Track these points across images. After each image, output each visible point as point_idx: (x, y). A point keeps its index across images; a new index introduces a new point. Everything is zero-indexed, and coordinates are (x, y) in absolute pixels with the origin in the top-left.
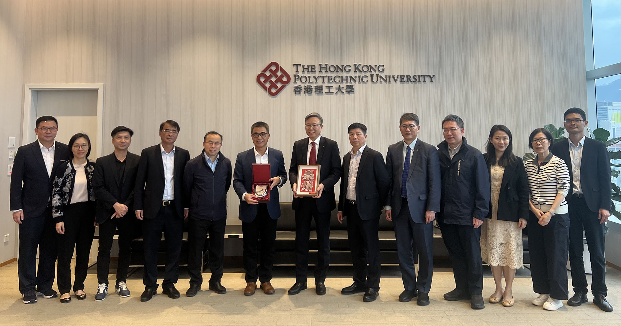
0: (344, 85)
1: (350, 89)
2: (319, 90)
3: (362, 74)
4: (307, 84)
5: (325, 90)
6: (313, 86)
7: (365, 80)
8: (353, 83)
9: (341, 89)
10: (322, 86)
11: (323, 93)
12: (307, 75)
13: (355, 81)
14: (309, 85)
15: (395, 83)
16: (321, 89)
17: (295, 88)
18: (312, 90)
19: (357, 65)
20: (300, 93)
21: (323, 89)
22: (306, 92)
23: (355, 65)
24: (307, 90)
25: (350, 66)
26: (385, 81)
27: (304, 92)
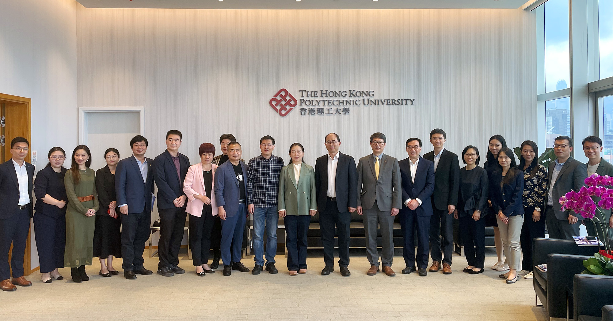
0: (341, 107)
1: (346, 111)
2: (321, 111)
3: (356, 99)
4: (311, 107)
5: (325, 112)
6: (316, 108)
7: (358, 103)
8: (348, 106)
9: (339, 111)
10: (323, 108)
11: (324, 114)
12: (311, 99)
13: (350, 104)
14: (312, 108)
15: (383, 105)
16: (322, 111)
17: (301, 110)
18: (315, 112)
19: (352, 92)
20: (305, 114)
21: (324, 110)
22: (310, 113)
23: (350, 91)
24: (311, 112)
25: (346, 92)
26: (375, 104)
27: (308, 114)
